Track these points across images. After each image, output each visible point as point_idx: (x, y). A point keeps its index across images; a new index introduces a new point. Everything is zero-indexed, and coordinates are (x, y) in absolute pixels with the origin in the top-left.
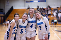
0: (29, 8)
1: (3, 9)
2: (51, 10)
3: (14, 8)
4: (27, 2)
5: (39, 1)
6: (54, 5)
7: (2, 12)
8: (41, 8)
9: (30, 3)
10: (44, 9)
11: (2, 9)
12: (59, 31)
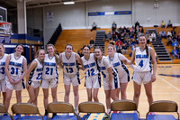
0: (95, 28)
1: (41, 30)
2: (142, 31)
3: (64, 28)
4: (90, 14)
5: (116, 13)
6: (148, 21)
7: (39, 36)
8: (120, 29)
9: (98, 17)
10: (128, 31)
11: (38, 31)
12: (173, 76)
